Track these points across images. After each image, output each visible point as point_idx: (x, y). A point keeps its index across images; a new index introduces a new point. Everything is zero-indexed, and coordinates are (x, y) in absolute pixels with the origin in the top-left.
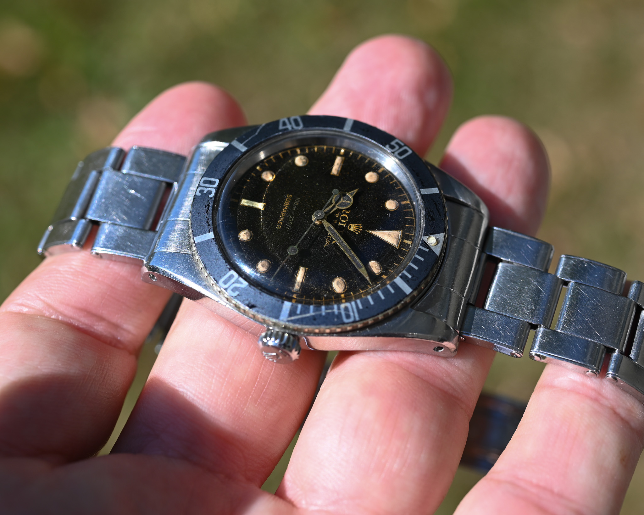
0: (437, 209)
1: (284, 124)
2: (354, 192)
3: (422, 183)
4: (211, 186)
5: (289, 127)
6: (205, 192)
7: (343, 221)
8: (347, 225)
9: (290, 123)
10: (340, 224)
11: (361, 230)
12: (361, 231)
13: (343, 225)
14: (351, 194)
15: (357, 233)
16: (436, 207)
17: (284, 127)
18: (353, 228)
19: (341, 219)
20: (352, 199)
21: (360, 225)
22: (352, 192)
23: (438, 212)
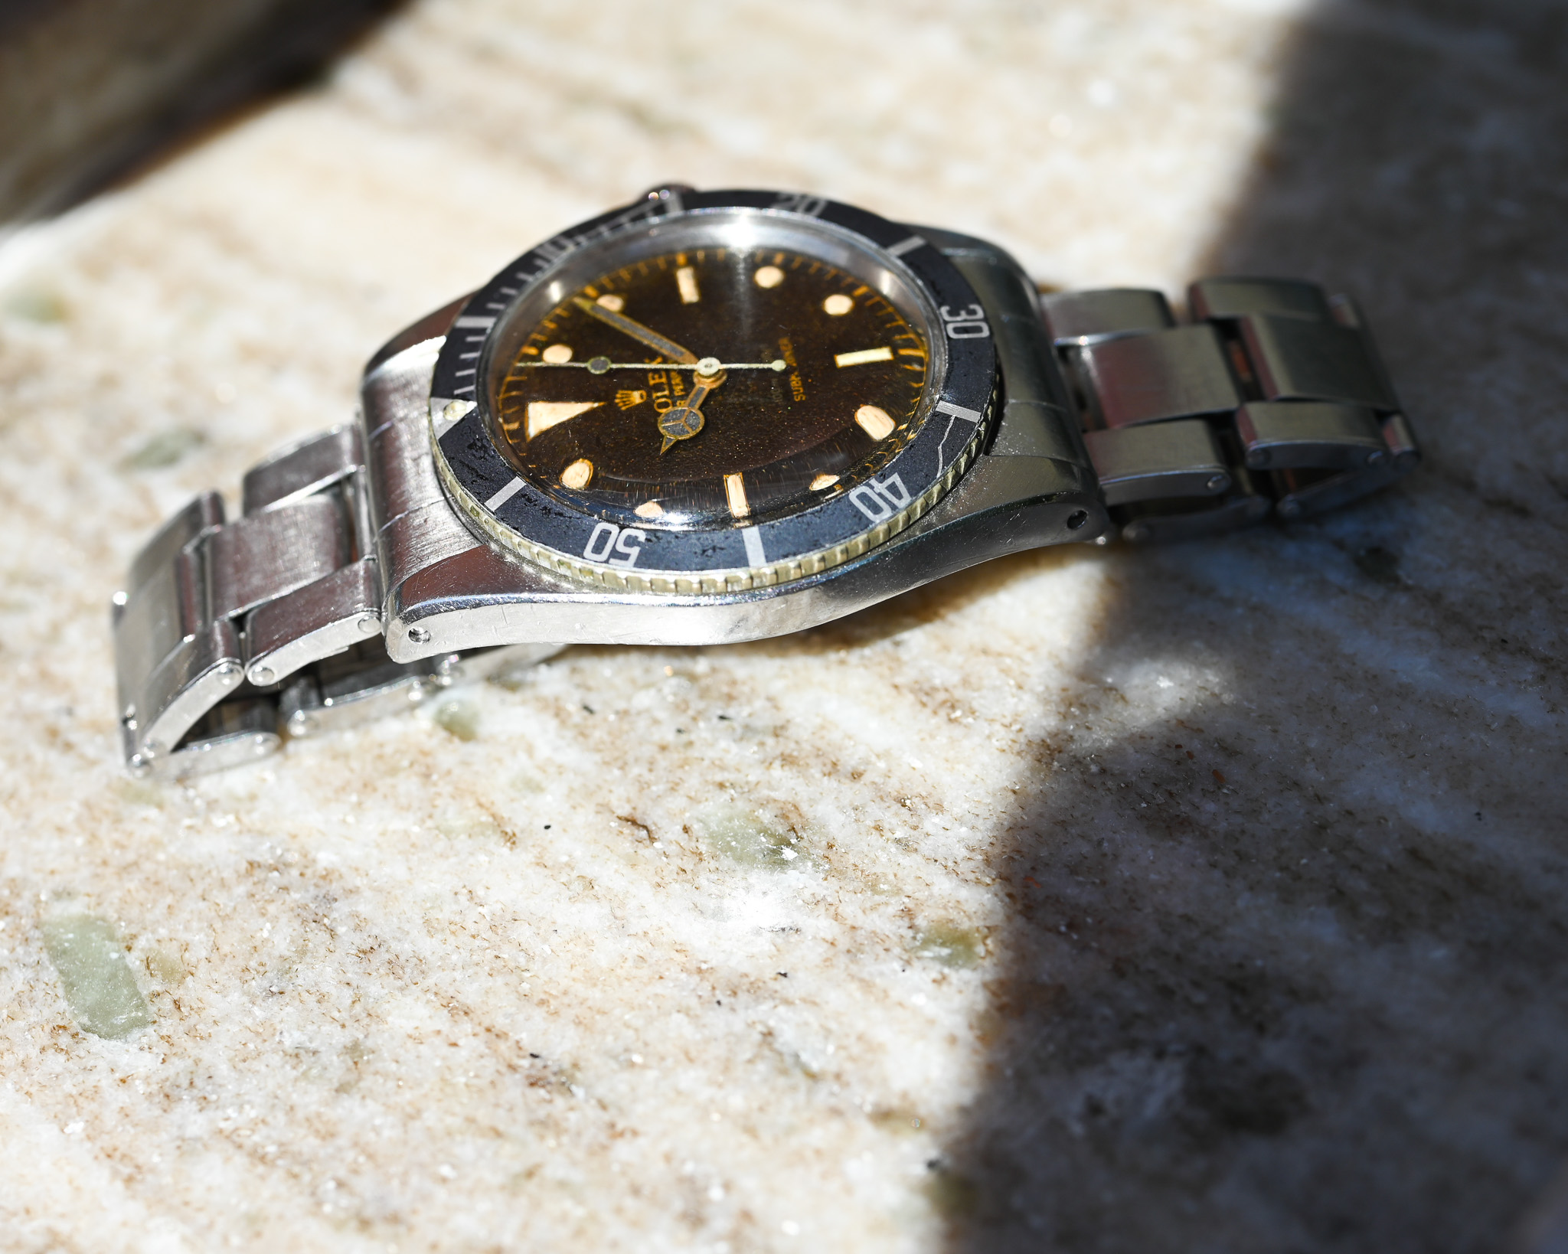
0: (473, 469)
1: (892, 488)
2: (667, 443)
3: (529, 500)
4: (959, 325)
5: (880, 487)
6: (963, 313)
7: (663, 400)
8: (649, 395)
9: (880, 495)
10: (666, 393)
11: (617, 401)
12: (615, 398)
13: (659, 394)
14: (669, 440)
15: (621, 392)
16: (477, 472)
17: (889, 481)
18: (636, 397)
19: (668, 402)
20: (664, 432)
21: (624, 408)
22: (670, 444)
23: (468, 466)
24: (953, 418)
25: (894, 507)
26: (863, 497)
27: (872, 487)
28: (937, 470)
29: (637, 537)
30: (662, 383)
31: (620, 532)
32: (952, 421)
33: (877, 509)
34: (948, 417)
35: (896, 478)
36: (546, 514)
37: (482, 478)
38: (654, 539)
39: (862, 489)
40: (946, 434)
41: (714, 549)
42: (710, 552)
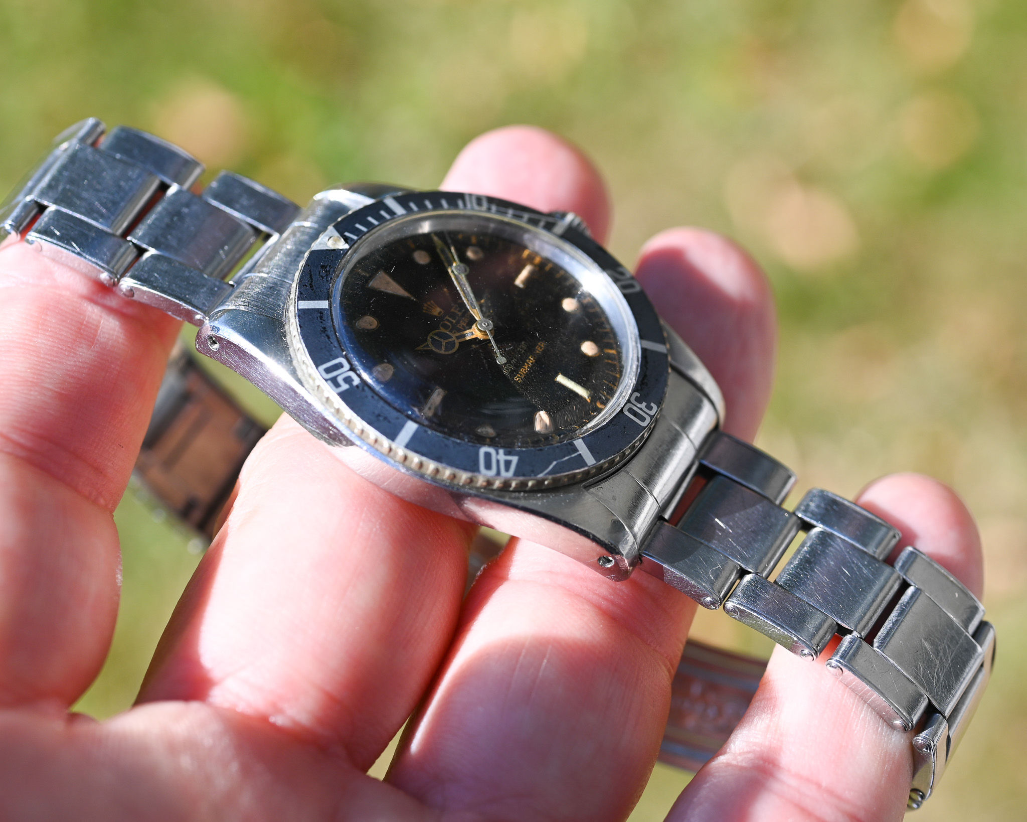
0: (312, 279)
1: (508, 464)
2: (424, 347)
3: (321, 317)
4: (635, 408)
5: (502, 457)
6: (644, 404)
7: (449, 324)
8: (444, 315)
9: (498, 461)
10: (454, 321)
11: (425, 305)
13: (450, 319)
14: (428, 346)
15: (432, 302)
16: (312, 282)
17: (509, 458)
18: (437, 311)
19: (450, 327)
20: (429, 340)
21: (424, 311)
22: (426, 348)
23: (311, 275)
24: (578, 453)
25: (498, 473)
26: (488, 456)
27: (497, 453)
28: (541, 472)
29: (353, 380)
30: (458, 315)
31: (348, 371)
32: (576, 454)
33: (488, 466)
34: (576, 450)
35: (515, 459)
36: (322, 331)
37: (311, 287)
38: (361, 388)
39: (491, 450)
40: (567, 458)
41: (385, 418)
42: (381, 418)
